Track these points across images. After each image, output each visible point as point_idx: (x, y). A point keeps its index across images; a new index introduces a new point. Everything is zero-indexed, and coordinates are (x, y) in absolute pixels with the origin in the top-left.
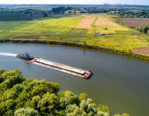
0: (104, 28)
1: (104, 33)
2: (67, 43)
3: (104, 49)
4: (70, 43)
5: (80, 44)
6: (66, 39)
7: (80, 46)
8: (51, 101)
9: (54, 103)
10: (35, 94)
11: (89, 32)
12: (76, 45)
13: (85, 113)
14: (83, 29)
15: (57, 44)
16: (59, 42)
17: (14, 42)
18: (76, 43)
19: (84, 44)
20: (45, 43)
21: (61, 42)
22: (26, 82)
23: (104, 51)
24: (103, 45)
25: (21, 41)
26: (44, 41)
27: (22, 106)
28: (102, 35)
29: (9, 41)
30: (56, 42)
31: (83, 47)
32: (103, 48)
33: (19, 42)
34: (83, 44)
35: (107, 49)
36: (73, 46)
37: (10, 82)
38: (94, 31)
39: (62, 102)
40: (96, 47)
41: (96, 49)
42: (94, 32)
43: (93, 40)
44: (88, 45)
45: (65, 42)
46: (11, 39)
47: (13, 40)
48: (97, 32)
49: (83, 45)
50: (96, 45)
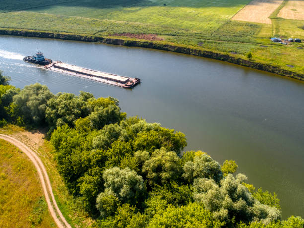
0: (300, 25)
1: (299, 38)
2: (210, 52)
3: (292, 75)
4: (217, 54)
5: (240, 59)
6: (210, 43)
7: (238, 62)
8: (168, 165)
9: (172, 169)
10: (141, 147)
11: (264, 33)
12: (230, 60)
13: (230, 200)
14: (251, 26)
15: (190, 54)
16: (195, 50)
17: (110, 43)
18: (231, 55)
19: (248, 59)
20: (167, 50)
21: (200, 51)
22: (126, 123)
23: (292, 77)
24: (292, 66)
25: (123, 41)
26: (165, 46)
27: (117, 164)
28: (292, 41)
29: (102, 39)
30: (189, 49)
31: (245, 66)
32: (291, 72)
33: (119, 44)
34: (245, 57)
35: (298, 75)
36: (223, 60)
37: (100, 117)
38: (275, 30)
39: (188, 170)
40: (273, 67)
41: (273, 72)
42: (274, 34)
43: (269, 52)
44: (257, 61)
45: (206, 52)
46: (105, 36)
47: (107, 40)
48: (282, 33)
49: (244, 61)
50: (275, 64)
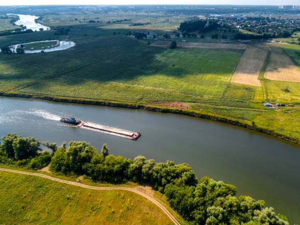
0: (283, 88)
1: (284, 102)
2: (225, 119)
3: (283, 137)
4: (230, 120)
5: (246, 124)
7: (245, 126)
12: (239, 125)
15: (210, 119)
16: (214, 117)
17: (149, 110)
18: (240, 121)
19: (252, 125)
20: (193, 116)
21: (217, 118)
23: (283, 139)
24: (282, 130)
25: (160, 109)
26: (192, 113)
28: (279, 105)
29: (143, 107)
30: (209, 116)
31: (251, 129)
32: (281, 136)
33: (156, 111)
34: (249, 123)
35: (286, 137)
36: (234, 125)
40: (270, 131)
41: (269, 134)
42: (265, 98)
43: (265, 117)
44: (259, 126)
45: (222, 118)
47: (148, 108)
48: (271, 97)
49: (249, 126)
50: (270, 129)
